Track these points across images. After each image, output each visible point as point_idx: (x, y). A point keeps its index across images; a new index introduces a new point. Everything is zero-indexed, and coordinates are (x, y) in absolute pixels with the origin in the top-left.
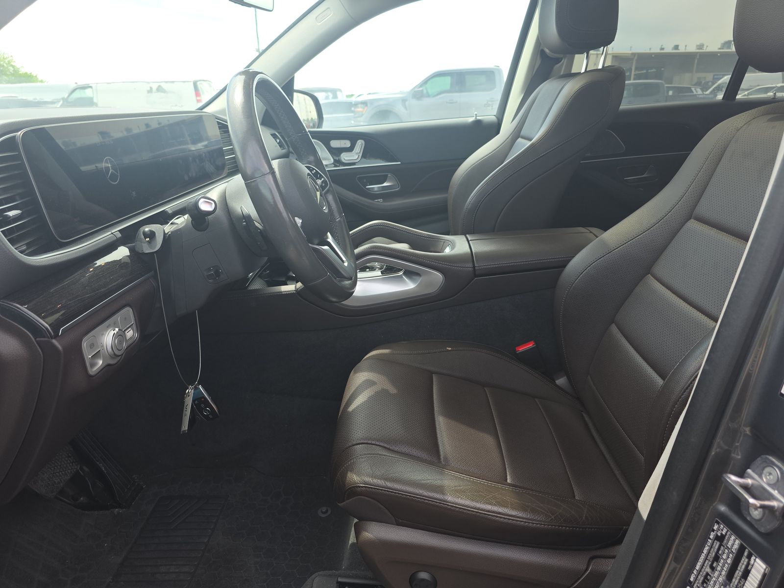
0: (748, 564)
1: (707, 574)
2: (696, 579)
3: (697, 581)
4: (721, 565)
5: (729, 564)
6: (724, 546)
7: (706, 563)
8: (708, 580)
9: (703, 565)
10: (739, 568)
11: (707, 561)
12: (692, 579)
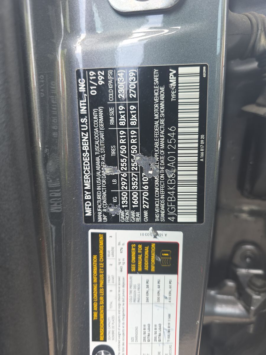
0: (168, 92)
1: (109, 178)
2: (95, 208)
3: (100, 206)
4: (123, 141)
5: (137, 126)
6: (113, 105)
7: (98, 163)
8: (116, 187)
9: (95, 171)
10: (156, 116)
11: (98, 159)
12: (89, 214)
